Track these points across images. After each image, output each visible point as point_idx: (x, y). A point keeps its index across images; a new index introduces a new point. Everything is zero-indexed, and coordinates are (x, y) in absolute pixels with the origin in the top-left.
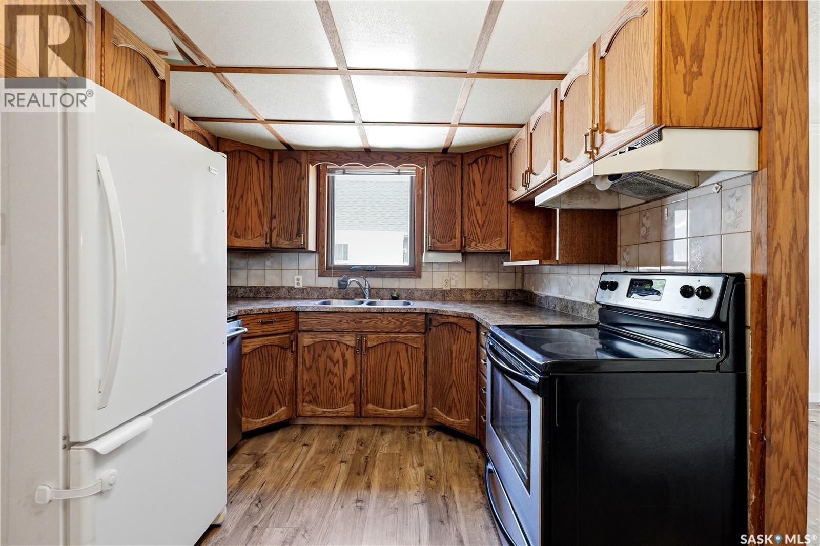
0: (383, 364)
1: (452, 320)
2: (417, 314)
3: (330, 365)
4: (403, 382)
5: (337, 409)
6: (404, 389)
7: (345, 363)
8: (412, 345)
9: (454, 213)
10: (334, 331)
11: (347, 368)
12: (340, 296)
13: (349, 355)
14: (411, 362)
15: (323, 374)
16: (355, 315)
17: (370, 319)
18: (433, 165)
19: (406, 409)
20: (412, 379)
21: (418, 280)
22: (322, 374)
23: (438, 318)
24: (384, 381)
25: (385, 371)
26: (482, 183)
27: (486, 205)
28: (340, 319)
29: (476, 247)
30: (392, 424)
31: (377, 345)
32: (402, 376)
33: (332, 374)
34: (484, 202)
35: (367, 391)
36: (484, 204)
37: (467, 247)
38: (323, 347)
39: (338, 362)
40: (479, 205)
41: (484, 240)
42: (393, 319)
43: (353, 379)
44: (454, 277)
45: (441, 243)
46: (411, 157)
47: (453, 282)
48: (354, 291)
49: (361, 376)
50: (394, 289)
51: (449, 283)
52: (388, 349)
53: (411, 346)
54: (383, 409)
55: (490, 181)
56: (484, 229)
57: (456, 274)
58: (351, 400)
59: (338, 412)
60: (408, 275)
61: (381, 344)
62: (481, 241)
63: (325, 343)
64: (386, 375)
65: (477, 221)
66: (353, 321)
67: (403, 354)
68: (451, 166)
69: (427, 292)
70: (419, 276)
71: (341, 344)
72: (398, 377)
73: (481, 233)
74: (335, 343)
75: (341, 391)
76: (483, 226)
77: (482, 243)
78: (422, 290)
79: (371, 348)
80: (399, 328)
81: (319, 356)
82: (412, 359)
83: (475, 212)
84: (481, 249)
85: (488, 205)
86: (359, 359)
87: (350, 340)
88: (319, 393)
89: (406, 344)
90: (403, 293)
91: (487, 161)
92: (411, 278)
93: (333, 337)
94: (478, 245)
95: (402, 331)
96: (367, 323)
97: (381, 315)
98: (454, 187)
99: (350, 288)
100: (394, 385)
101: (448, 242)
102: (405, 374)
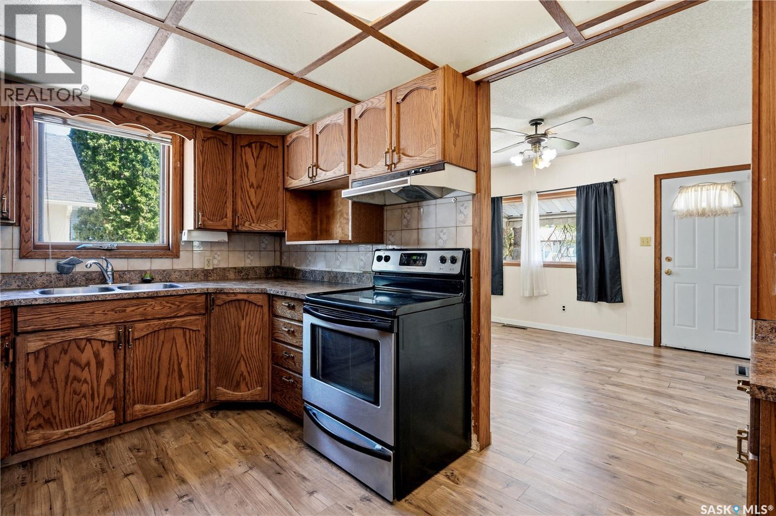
0: (154, 355)
1: (240, 297)
2: (197, 295)
3: (75, 371)
4: (180, 370)
5: (88, 424)
6: (181, 376)
7: (100, 364)
8: (191, 328)
9: (225, 191)
10: (83, 326)
11: (103, 368)
12: (62, 283)
13: (106, 353)
14: (189, 347)
15: (63, 384)
16: (116, 303)
17: (137, 305)
18: (203, 140)
19: (183, 398)
20: (190, 365)
21: (175, 260)
22: (61, 385)
23: (224, 297)
24: (156, 374)
25: (157, 363)
26: (256, 167)
27: (260, 188)
28: (91, 311)
29: (250, 227)
30: (163, 420)
31: (147, 335)
32: (179, 364)
33: (79, 381)
34: (259, 185)
35: (134, 390)
36: (259, 187)
37: (240, 226)
38: (63, 349)
39: (88, 364)
40: (253, 188)
41: (259, 221)
42: (168, 303)
43: (112, 381)
44: (216, 256)
45: (212, 221)
46: (176, 125)
47: (215, 262)
48: (84, 276)
49: (125, 374)
50: (145, 272)
51: (211, 263)
52: (162, 337)
53: (190, 330)
54: (156, 406)
55: (264, 167)
56: (259, 211)
57: (219, 253)
58: (110, 407)
59: (89, 427)
60: (163, 255)
61: (152, 333)
62: (255, 222)
63: (67, 343)
64: (159, 366)
65: (251, 203)
66: (113, 310)
67: (180, 340)
68: (222, 144)
69: (187, 272)
70: (178, 256)
71: (93, 342)
72: (173, 365)
73: (255, 213)
74: (84, 342)
75: (93, 400)
76: (258, 207)
77: (257, 223)
78: (180, 271)
79: (138, 339)
80: (174, 312)
81: (56, 362)
82: (190, 343)
83: (248, 194)
84: (256, 229)
85: (263, 188)
86: (122, 355)
87: (108, 334)
88: (55, 411)
89: (183, 328)
90: (157, 276)
91: (261, 148)
92: (167, 258)
93: (81, 334)
94: (253, 225)
95: (179, 315)
96: (133, 311)
97: (153, 300)
98: (224, 166)
99: (79, 273)
100: (168, 375)
101: (219, 220)
102: (182, 360)
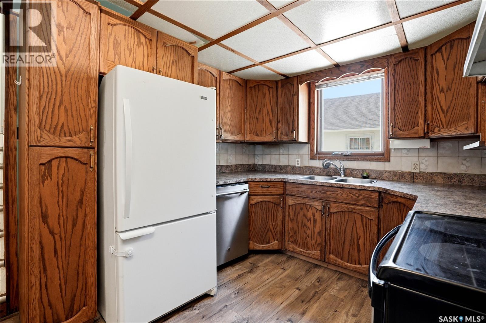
0: (342, 227)
1: (400, 200)
2: (371, 192)
3: (305, 221)
4: (358, 245)
5: (309, 252)
6: (359, 250)
7: (315, 221)
8: (367, 216)
9: (417, 103)
10: (308, 197)
11: (316, 224)
12: (324, 174)
13: (318, 216)
14: (365, 230)
15: (301, 226)
16: (322, 187)
17: (333, 191)
18: (394, 65)
19: (360, 266)
20: (366, 244)
21: (386, 163)
22: (300, 225)
24: (343, 240)
25: (343, 233)
26: (446, 68)
27: (450, 90)
28: (311, 190)
29: (439, 132)
30: (350, 274)
31: (338, 212)
32: (358, 240)
33: (307, 227)
34: (448, 87)
35: (330, 245)
36: (449, 89)
37: (430, 133)
38: (301, 207)
39: (310, 219)
40: (443, 92)
41: (449, 124)
42: (351, 193)
43: (319, 233)
44: (424, 161)
45: (403, 131)
46: (374, 62)
47: (423, 166)
48: (334, 170)
49: (325, 232)
50: (365, 170)
51: (418, 167)
52: (347, 216)
53: (366, 217)
54: (342, 261)
55: (455, 67)
56: (449, 115)
57: (426, 159)
58: (319, 248)
59: (309, 254)
60: (378, 159)
61: (341, 211)
62: (445, 127)
63: (302, 205)
64: (344, 236)
65: (441, 107)
66: (320, 192)
67: (359, 223)
68: (413, 61)
69: (395, 174)
70: (389, 160)
71: (312, 208)
72: (354, 239)
73: (445, 118)
74: (308, 207)
75: (312, 240)
76: (447, 111)
77: (447, 128)
78: (390, 172)
79: (333, 213)
80: (355, 201)
81: (299, 213)
82: (366, 228)
83: (438, 99)
84: (445, 134)
85: (453, 90)
86: (325, 220)
87: (318, 205)
88: (298, 238)
89: (361, 215)
90: (373, 174)
91: (451, 47)
92: (380, 161)
93: (307, 201)
94: (442, 130)
95: (358, 204)
96: (330, 194)
97: (341, 190)
98: (416, 79)
99: (332, 168)
100: (350, 245)
101: (411, 129)
102: (360, 238)
